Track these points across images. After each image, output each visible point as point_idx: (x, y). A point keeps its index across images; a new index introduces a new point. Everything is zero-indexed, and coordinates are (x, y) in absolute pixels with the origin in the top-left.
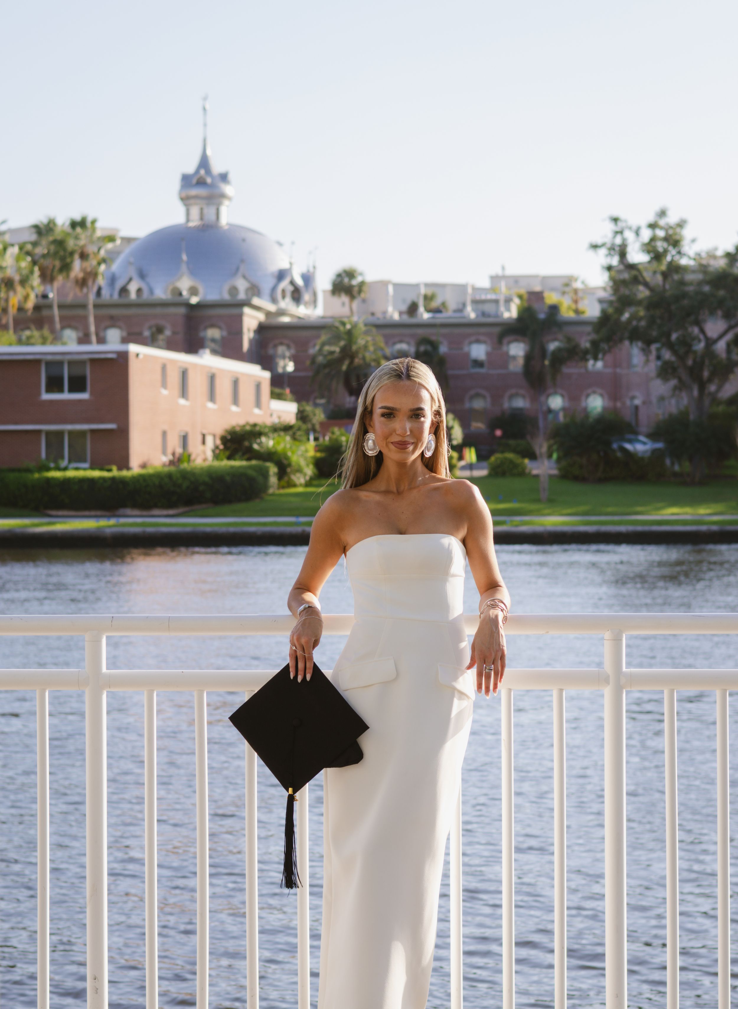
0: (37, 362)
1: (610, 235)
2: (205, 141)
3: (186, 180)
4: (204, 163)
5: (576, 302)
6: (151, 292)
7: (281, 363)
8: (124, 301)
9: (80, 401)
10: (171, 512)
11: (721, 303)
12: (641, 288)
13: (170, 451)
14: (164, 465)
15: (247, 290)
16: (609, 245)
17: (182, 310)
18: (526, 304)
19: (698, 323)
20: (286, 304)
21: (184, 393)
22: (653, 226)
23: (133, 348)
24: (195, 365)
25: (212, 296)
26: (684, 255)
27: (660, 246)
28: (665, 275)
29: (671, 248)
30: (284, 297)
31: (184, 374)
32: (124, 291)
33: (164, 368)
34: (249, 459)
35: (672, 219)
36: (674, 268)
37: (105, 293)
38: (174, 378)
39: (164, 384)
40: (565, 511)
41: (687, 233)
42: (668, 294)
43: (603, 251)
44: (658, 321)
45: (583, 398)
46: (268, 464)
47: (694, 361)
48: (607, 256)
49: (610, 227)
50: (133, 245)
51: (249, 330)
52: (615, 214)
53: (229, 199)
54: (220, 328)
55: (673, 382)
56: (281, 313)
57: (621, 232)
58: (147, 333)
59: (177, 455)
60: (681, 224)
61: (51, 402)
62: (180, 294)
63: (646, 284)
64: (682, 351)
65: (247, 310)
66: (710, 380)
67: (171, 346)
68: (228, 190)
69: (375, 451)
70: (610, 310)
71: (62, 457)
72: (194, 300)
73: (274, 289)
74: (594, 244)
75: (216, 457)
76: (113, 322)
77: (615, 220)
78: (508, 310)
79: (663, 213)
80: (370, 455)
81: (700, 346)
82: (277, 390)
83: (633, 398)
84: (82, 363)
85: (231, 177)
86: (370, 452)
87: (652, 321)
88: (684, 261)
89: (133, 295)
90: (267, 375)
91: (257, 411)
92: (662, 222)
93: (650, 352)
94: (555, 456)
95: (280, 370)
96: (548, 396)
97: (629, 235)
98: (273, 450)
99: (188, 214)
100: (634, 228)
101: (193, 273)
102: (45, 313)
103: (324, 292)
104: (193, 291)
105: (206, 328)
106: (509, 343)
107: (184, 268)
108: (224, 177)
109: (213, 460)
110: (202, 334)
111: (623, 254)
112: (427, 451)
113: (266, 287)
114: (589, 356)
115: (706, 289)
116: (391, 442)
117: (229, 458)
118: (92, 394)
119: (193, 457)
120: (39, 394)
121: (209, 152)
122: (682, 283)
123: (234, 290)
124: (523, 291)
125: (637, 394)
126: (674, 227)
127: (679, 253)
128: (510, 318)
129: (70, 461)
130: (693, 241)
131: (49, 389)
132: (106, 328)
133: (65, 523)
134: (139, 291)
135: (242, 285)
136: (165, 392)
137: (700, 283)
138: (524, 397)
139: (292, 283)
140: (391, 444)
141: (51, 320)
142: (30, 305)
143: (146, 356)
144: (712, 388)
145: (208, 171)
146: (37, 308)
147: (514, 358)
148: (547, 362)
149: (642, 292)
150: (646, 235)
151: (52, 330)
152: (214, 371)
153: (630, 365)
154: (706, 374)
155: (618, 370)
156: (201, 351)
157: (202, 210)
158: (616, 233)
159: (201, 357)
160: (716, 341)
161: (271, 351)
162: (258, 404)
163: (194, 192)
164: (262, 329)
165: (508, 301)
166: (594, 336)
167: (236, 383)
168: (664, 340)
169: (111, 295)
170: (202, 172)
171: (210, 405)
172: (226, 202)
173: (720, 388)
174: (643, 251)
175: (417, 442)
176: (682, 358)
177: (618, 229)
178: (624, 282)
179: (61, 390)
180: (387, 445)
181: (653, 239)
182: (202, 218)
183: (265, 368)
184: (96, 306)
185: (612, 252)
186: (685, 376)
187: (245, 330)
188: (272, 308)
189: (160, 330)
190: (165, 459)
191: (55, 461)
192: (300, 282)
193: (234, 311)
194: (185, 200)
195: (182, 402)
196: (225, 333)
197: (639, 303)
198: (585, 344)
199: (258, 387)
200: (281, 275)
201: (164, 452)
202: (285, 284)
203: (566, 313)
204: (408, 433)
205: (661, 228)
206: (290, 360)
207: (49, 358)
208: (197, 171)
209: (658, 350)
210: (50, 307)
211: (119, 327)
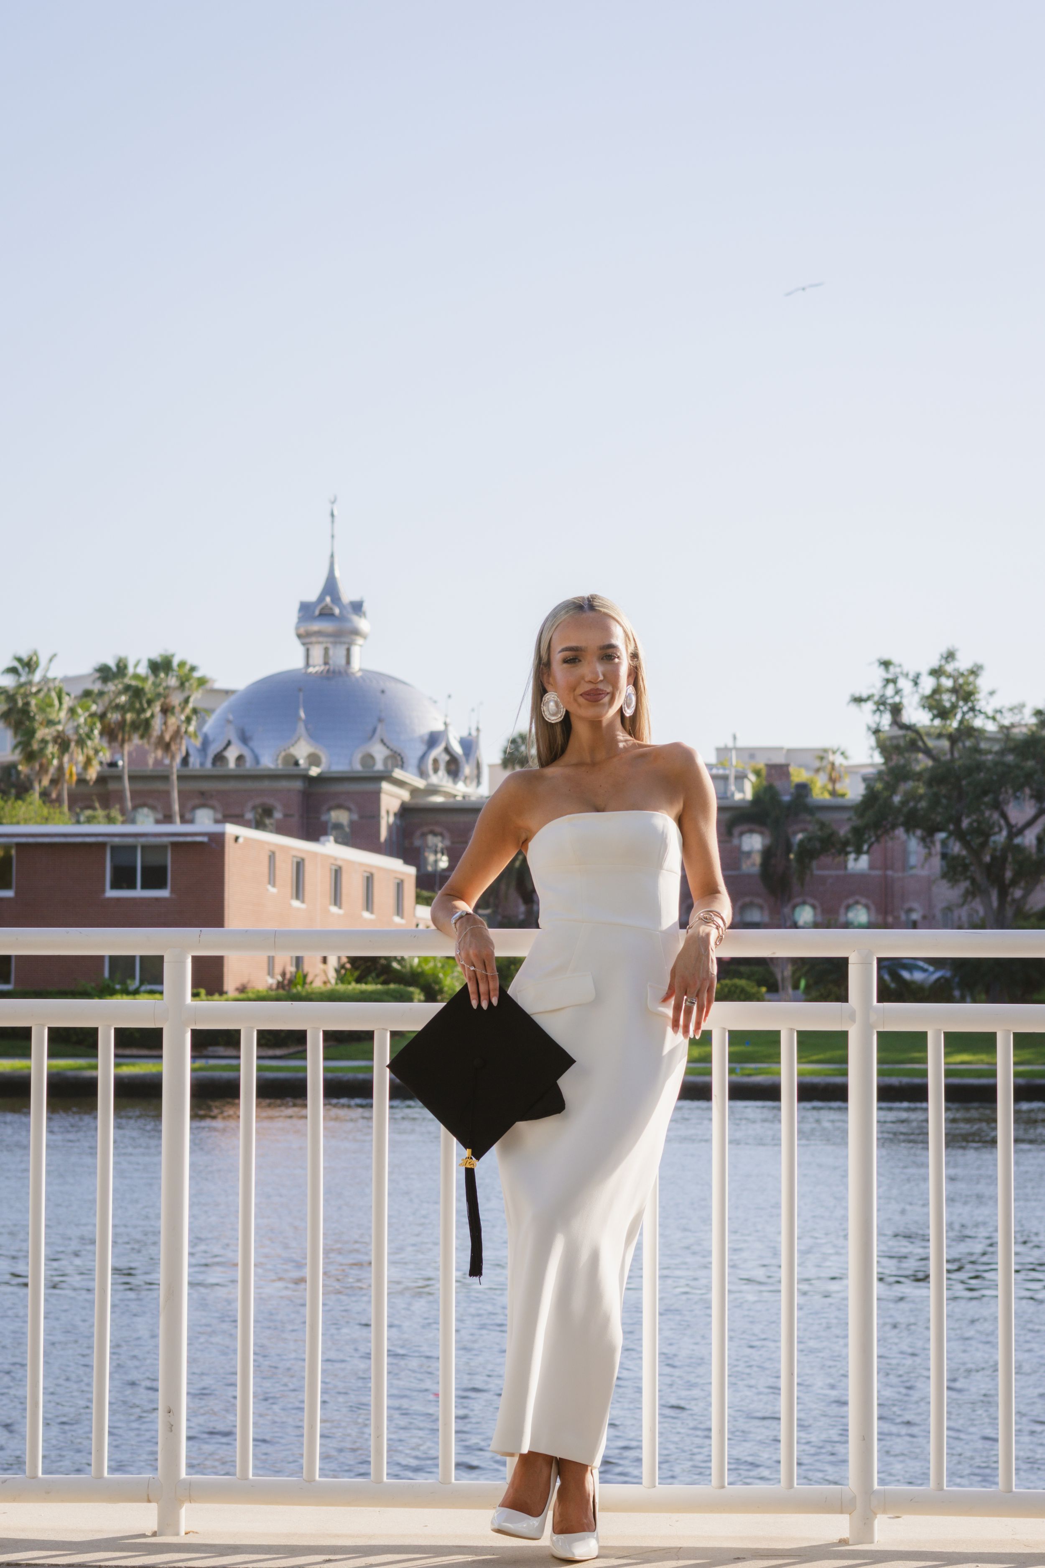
0: (103, 845)
1: (879, 684)
2: (332, 556)
3: (305, 609)
4: (331, 587)
5: (833, 780)
6: (257, 760)
7: (431, 858)
8: (219, 771)
9: (157, 900)
10: (278, 1052)
11: (1029, 776)
12: (921, 756)
13: (278, 970)
14: (270, 989)
15: (386, 759)
16: (876, 698)
17: (298, 785)
18: (765, 783)
19: (997, 806)
20: (440, 779)
21: (299, 892)
22: (936, 673)
23: (231, 829)
24: (315, 855)
25: (339, 766)
26: (980, 711)
27: (947, 700)
28: (953, 739)
29: (961, 703)
30: (436, 770)
31: (299, 866)
32: (219, 758)
33: (272, 857)
34: (385, 983)
35: (963, 663)
36: (967, 731)
37: (195, 761)
38: (285, 871)
39: (272, 881)
40: (815, 1058)
41: (983, 683)
42: (958, 763)
43: (869, 706)
44: (944, 801)
45: (842, 910)
46: (411, 989)
47: (993, 858)
48: (875, 712)
49: (880, 673)
50: (232, 698)
51: (388, 812)
52: (886, 657)
53: (365, 637)
54: (349, 809)
55: (965, 885)
56: (433, 790)
57: (894, 681)
58: (249, 816)
59: (288, 976)
60: (974, 672)
61: (118, 900)
62: (296, 763)
63: (928, 752)
64: (977, 841)
65: (385, 786)
66: (1014, 883)
67: (281, 829)
68: (363, 624)
69: (559, 716)
70: (879, 786)
71: (133, 977)
72: (314, 771)
73: (423, 758)
74: (857, 695)
75: (341, 979)
76: (204, 799)
77: (886, 664)
78: (741, 790)
79: (950, 656)
80: (553, 722)
81: (1001, 838)
82: (425, 893)
83: (910, 910)
84: (162, 848)
85: (366, 607)
86: (553, 718)
87: (935, 801)
88: (978, 722)
89: (232, 764)
90: (412, 870)
91: (397, 919)
92: (949, 668)
93: (933, 842)
94: (803, 983)
95: (430, 868)
96: (794, 907)
97: (905, 684)
98: (419, 970)
99: (308, 656)
100: (912, 675)
101: (313, 736)
102: (112, 786)
103: (491, 766)
104: (314, 760)
105: (330, 809)
106: (741, 834)
107: (301, 728)
108: (357, 607)
109: (337, 984)
110: (324, 818)
111: (896, 710)
112: (626, 708)
113: (412, 755)
114: (849, 849)
115: (1010, 758)
116: (580, 693)
117: (358, 981)
118: (173, 891)
119: (309, 979)
120: (103, 891)
121: (337, 574)
122: (976, 750)
123: (368, 759)
124: (761, 765)
125: (915, 905)
126: (966, 673)
127: (972, 709)
128: (743, 800)
129: (142, 982)
130: (992, 693)
131: (115, 885)
132: (195, 808)
133: (133, 1065)
134: (240, 759)
135: (379, 753)
136: (272, 890)
137: (1002, 752)
138: (761, 908)
139: (447, 750)
140: (581, 697)
141: (119, 797)
142: (92, 774)
143: (247, 839)
144: (1018, 893)
145: (336, 599)
146: (102, 779)
147: (749, 854)
148: (792, 856)
149: (922, 763)
150: (928, 684)
151: (123, 812)
152: (339, 863)
153: (905, 866)
154: (1009, 874)
155: (889, 873)
156: (323, 839)
157: (326, 650)
158: (888, 681)
159: (324, 844)
160: (1021, 831)
161: (417, 843)
162: (399, 910)
163: (316, 626)
164: (405, 811)
165: (741, 777)
166: (857, 822)
167: (369, 880)
168: (951, 827)
169: (202, 764)
170: (328, 599)
171: (334, 909)
172: (360, 641)
173: (1028, 892)
174: (924, 707)
175: (613, 690)
176: (976, 853)
177: (890, 676)
178: (897, 749)
179: (132, 886)
180: (575, 700)
181: (937, 691)
182: (326, 663)
183: (407, 862)
184: (180, 778)
185: (882, 708)
186: (980, 877)
187: (383, 813)
188: (420, 783)
189: (268, 812)
190: (272, 981)
191: (123, 982)
192: (458, 749)
193: (369, 787)
194: (304, 637)
195: (296, 904)
196: (355, 817)
197: (918, 776)
198: (843, 831)
199: (400, 886)
200: (433, 740)
201: (271, 973)
202: (437, 752)
203: (820, 793)
204: (601, 678)
205: (949, 676)
206: (443, 854)
207: (117, 840)
208: (321, 599)
209: (944, 843)
210: (119, 778)
211: (212, 807)
